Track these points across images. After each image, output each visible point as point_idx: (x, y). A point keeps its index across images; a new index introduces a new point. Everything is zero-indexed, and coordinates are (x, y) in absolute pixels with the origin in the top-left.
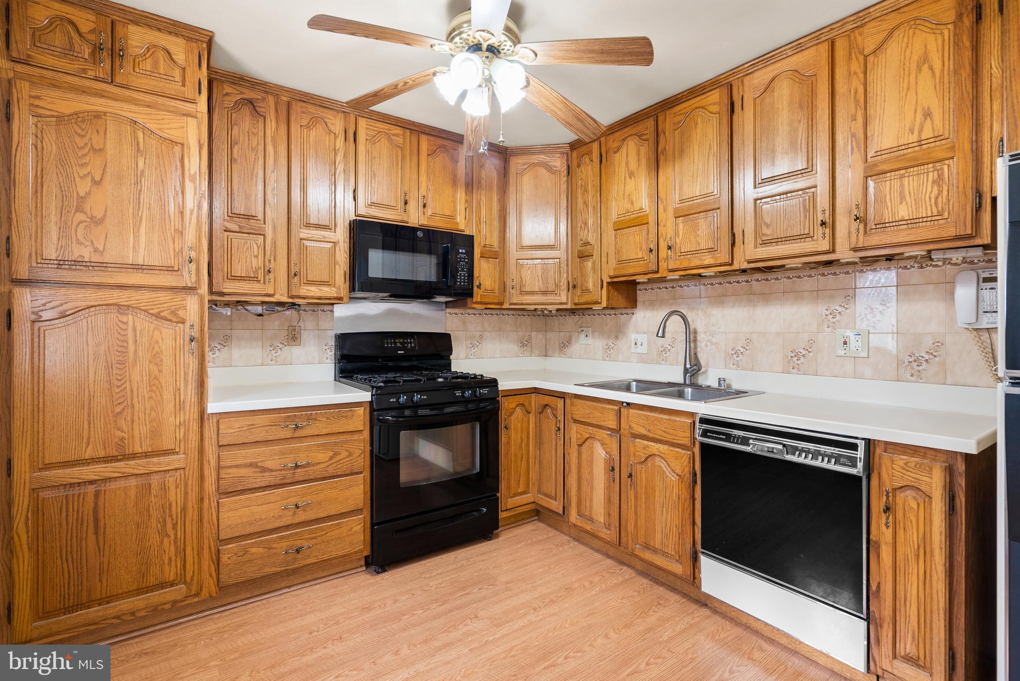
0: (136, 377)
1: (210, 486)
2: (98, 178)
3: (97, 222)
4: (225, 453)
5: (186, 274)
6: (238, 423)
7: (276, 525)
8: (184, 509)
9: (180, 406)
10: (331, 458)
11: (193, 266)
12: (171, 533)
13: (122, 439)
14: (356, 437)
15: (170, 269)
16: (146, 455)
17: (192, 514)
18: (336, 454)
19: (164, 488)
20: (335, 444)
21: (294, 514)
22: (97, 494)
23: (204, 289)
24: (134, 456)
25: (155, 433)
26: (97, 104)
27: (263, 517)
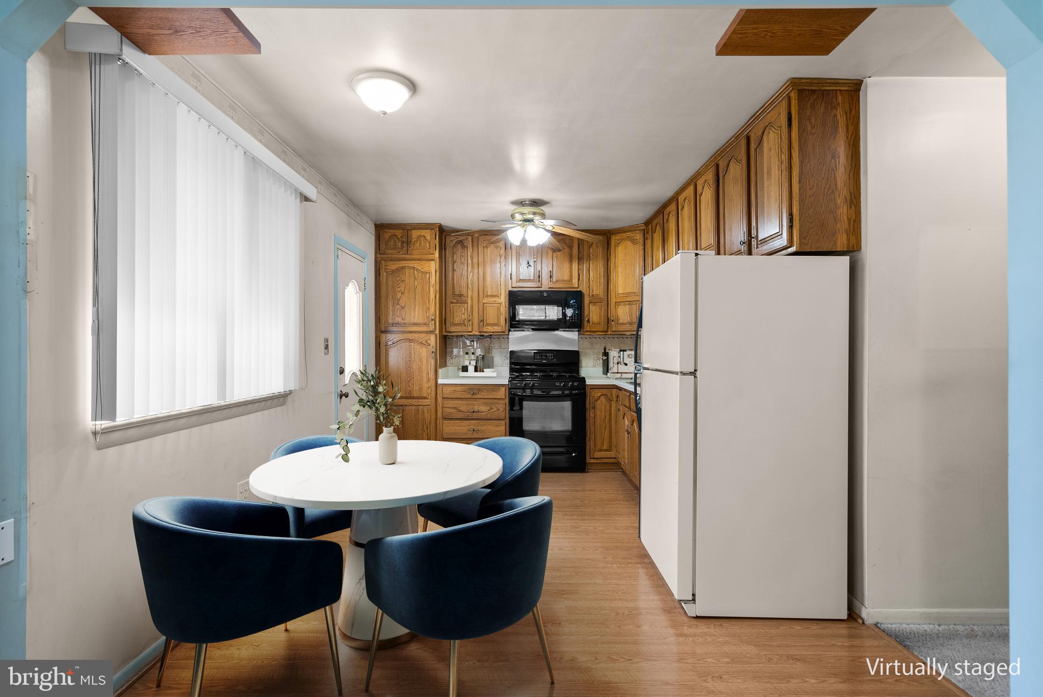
0: (414, 367)
1: (440, 415)
2: (403, 292)
3: (403, 308)
4: (445, 402)
5: (430, 325)
6: (450, 389)
7: (465, 437)
8: (430, 422)
9: (429, 380)
10: (489, 410)
11: (433, 322)
12: (426, 431)
13: (410, 390)
14: (501, 401)
15: (425, 324)
16: (418, 398)
17: (433, 425)
18: (491, 408)
19: (423, 412)
20: (491, 403)
21: (473, 433)
22: (403, 410)
23: (437, 332)
24: (414, 398)
25: (421, 389)
26: (403, 264)
27: (460, 432)
